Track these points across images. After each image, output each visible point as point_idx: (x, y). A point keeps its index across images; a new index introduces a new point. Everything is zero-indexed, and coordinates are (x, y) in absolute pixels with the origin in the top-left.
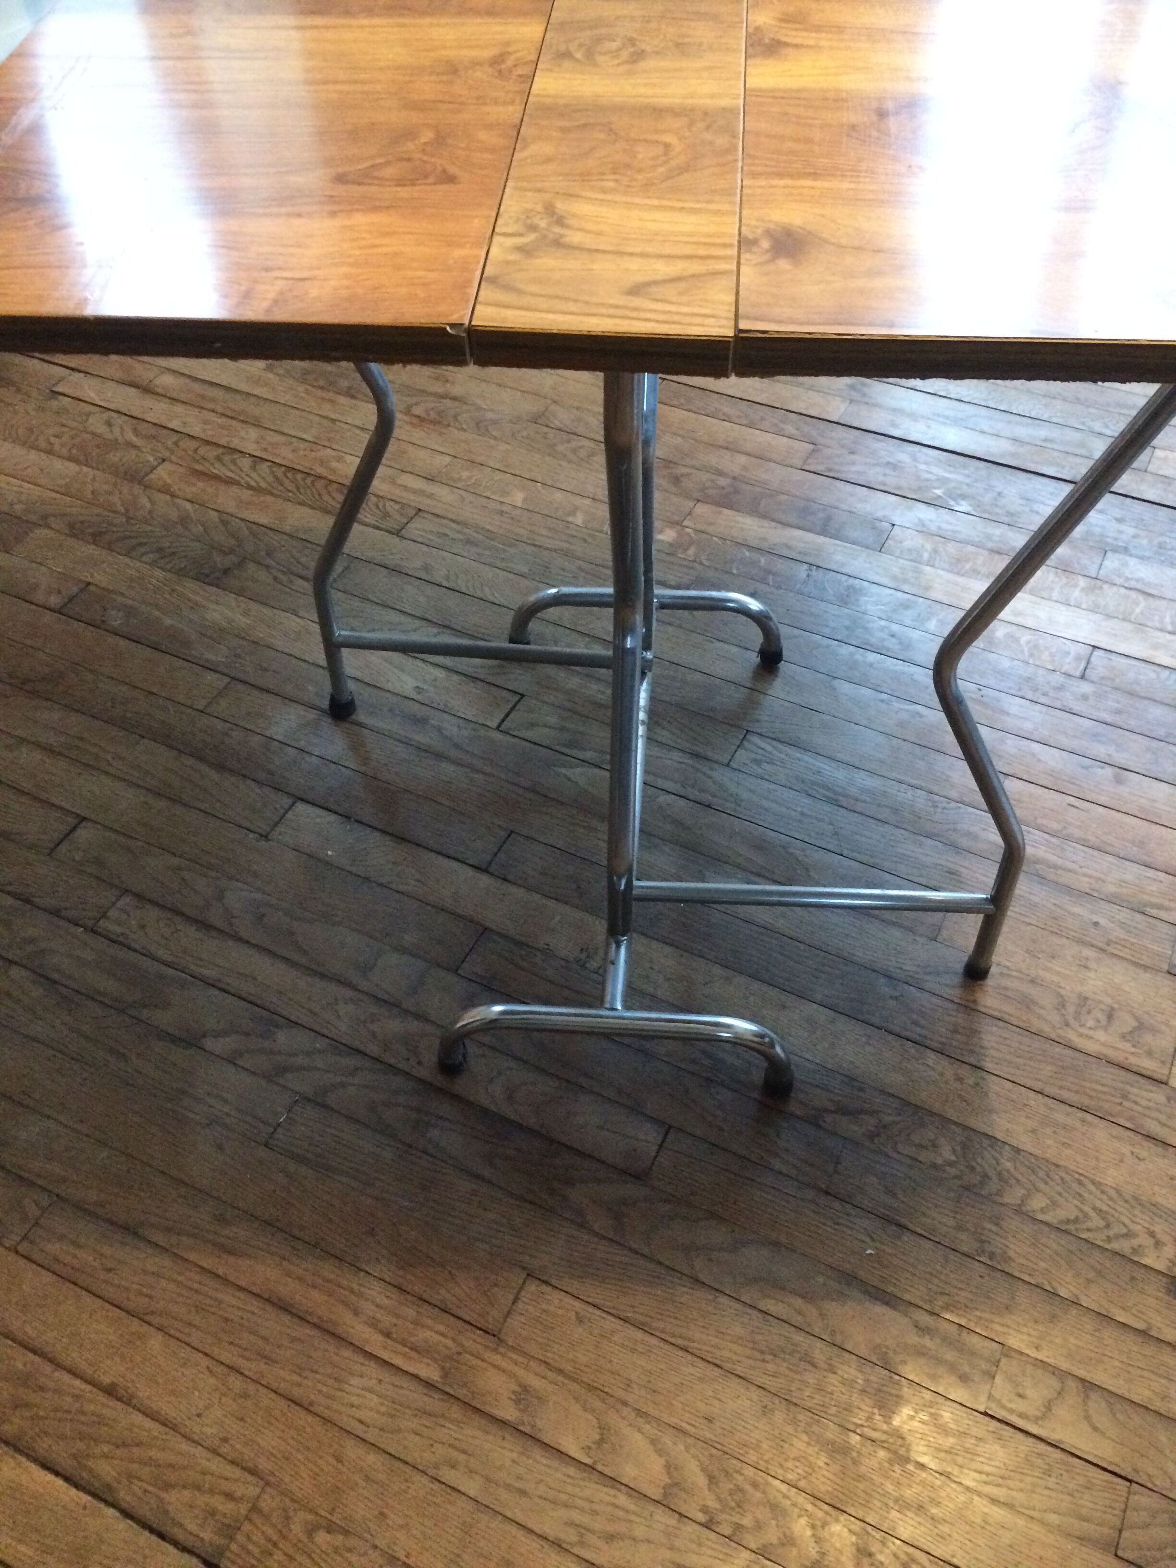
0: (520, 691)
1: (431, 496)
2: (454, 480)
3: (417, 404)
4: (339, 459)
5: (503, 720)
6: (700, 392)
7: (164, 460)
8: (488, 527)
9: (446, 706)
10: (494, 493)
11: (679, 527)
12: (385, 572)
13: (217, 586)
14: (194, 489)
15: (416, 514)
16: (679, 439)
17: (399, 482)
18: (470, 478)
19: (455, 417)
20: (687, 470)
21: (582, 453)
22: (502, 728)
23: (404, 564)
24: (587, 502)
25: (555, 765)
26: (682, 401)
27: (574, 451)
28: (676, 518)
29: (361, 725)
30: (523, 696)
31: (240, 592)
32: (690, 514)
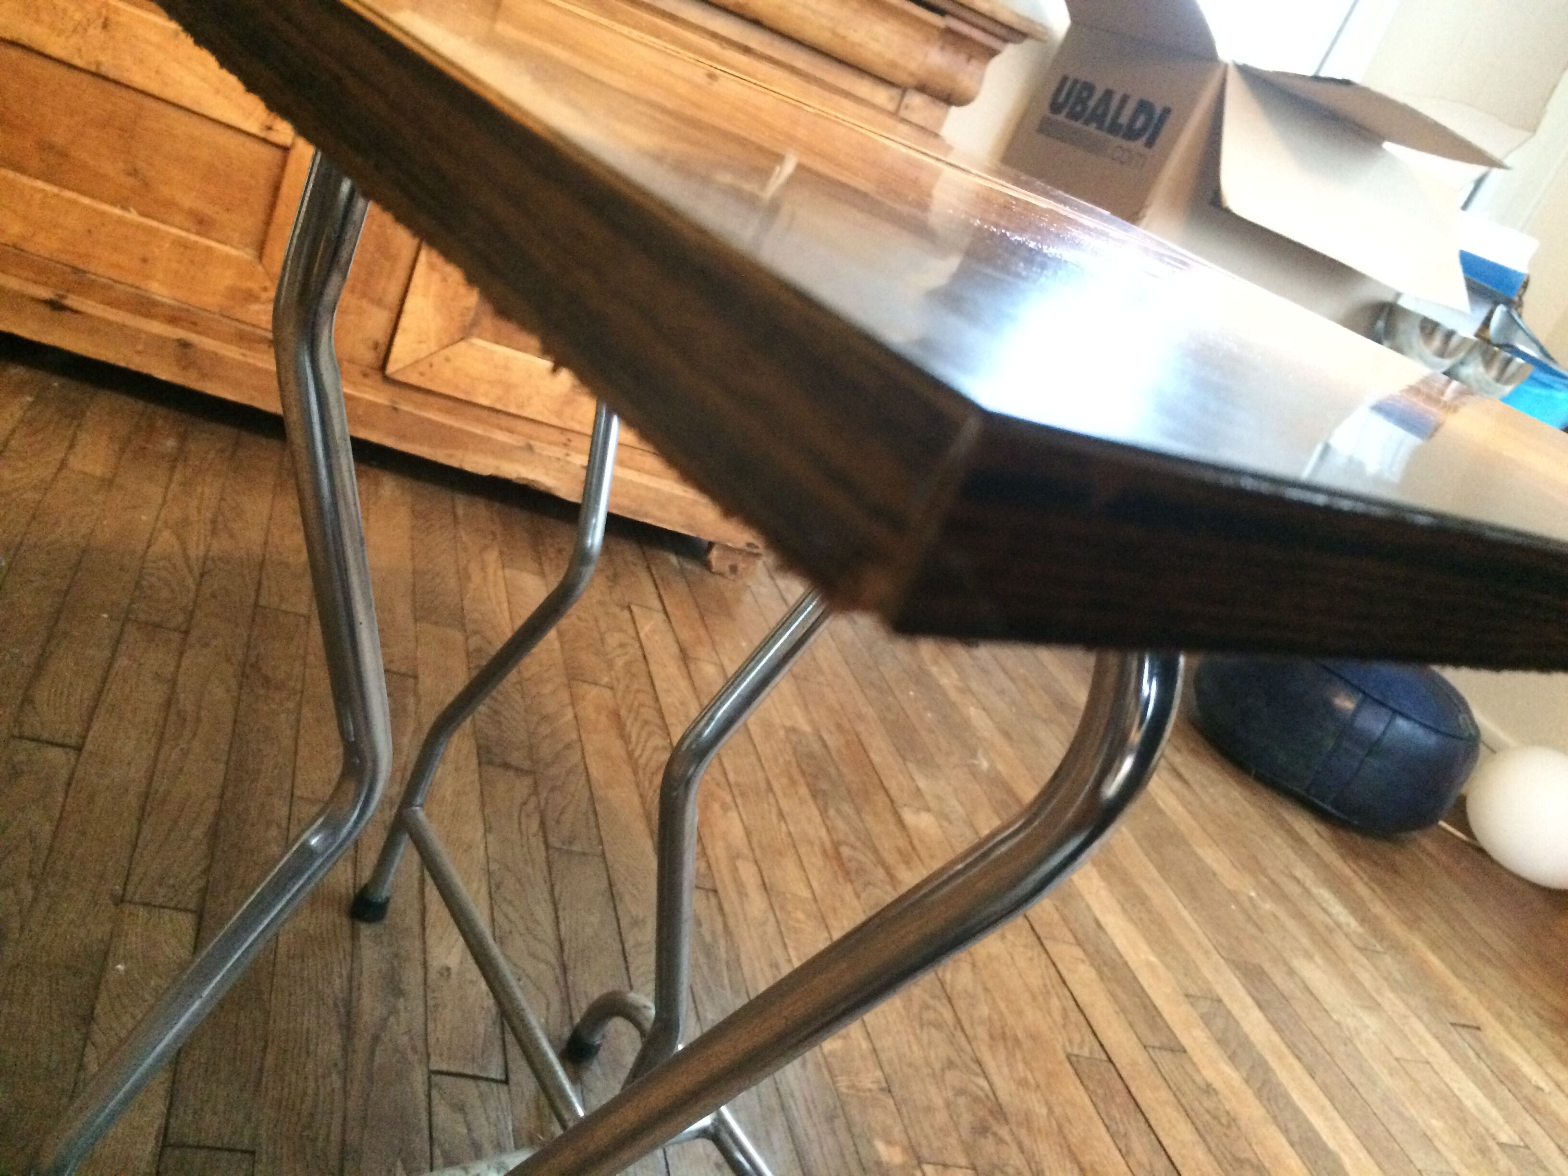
0: (512, 1076)
1: (742, 893)
2: (782, 908)
3: (853, 847)
4: (725, 808)
5: (449, 1074)
6: (1132, 1106)
7: (612, 688)
8: (743, 958)
9: (436, 1006)
10: (796, 949)
11: (915, 1162)
12: (605, 885)
13: (480, 764)
14: (593, 716)
15: (707, 890)
16: (1044, 1111)
17: (739, 863)
18: (798, 921)
19: (867, 884)
20: (1008, 1138)
21: (929, 1015)
22: (436, 1079)
23: (627, 897)
24: (865, 1045)
25: (404, 1161)
26: (1100, 1092)
27: (926, 1007)
28: (925, 1153)
29: (355, 937)
30: (506, 1082)
31: (483, 781)
32: (945, 1166)
